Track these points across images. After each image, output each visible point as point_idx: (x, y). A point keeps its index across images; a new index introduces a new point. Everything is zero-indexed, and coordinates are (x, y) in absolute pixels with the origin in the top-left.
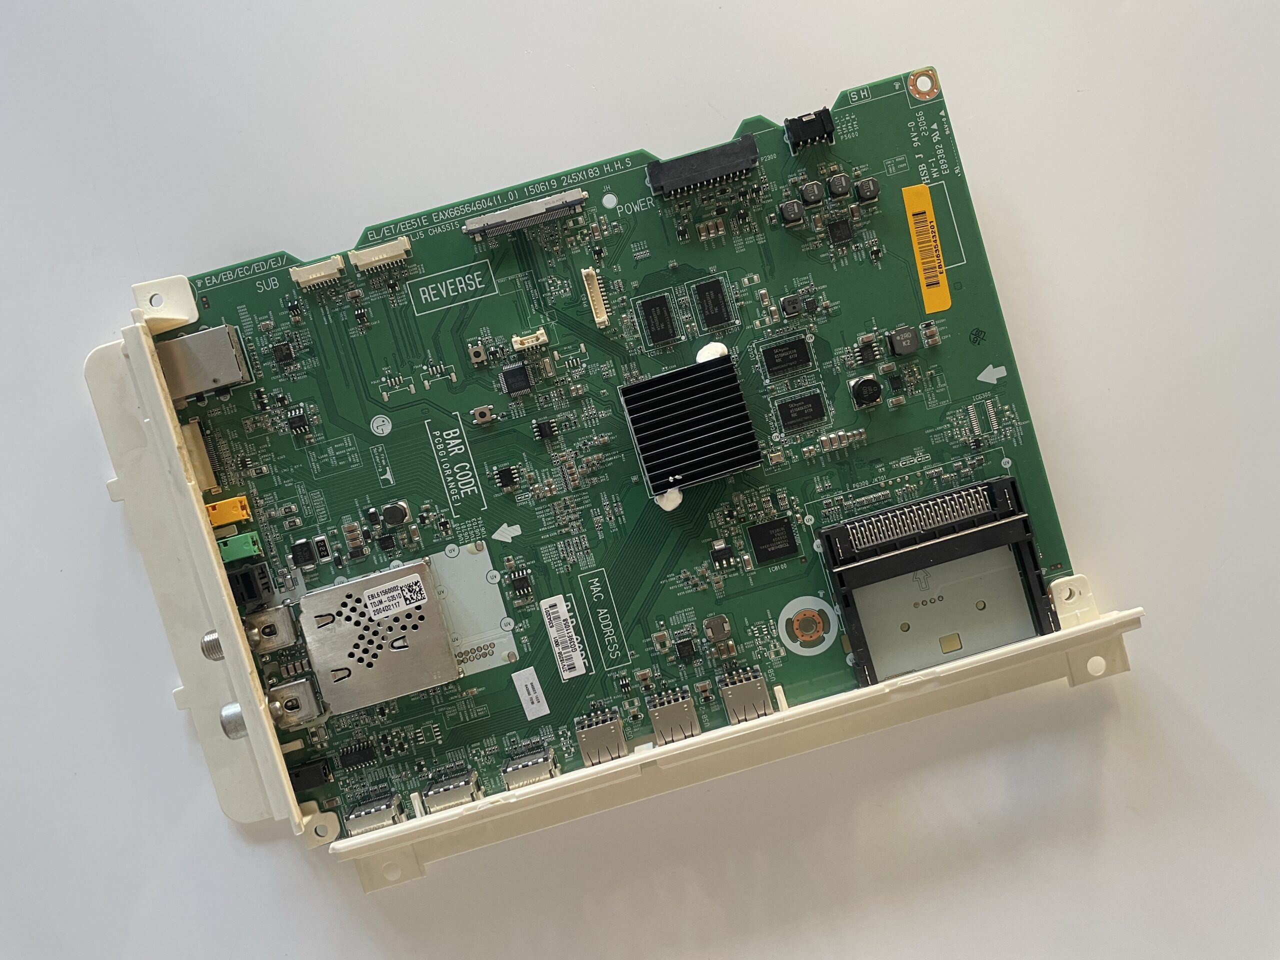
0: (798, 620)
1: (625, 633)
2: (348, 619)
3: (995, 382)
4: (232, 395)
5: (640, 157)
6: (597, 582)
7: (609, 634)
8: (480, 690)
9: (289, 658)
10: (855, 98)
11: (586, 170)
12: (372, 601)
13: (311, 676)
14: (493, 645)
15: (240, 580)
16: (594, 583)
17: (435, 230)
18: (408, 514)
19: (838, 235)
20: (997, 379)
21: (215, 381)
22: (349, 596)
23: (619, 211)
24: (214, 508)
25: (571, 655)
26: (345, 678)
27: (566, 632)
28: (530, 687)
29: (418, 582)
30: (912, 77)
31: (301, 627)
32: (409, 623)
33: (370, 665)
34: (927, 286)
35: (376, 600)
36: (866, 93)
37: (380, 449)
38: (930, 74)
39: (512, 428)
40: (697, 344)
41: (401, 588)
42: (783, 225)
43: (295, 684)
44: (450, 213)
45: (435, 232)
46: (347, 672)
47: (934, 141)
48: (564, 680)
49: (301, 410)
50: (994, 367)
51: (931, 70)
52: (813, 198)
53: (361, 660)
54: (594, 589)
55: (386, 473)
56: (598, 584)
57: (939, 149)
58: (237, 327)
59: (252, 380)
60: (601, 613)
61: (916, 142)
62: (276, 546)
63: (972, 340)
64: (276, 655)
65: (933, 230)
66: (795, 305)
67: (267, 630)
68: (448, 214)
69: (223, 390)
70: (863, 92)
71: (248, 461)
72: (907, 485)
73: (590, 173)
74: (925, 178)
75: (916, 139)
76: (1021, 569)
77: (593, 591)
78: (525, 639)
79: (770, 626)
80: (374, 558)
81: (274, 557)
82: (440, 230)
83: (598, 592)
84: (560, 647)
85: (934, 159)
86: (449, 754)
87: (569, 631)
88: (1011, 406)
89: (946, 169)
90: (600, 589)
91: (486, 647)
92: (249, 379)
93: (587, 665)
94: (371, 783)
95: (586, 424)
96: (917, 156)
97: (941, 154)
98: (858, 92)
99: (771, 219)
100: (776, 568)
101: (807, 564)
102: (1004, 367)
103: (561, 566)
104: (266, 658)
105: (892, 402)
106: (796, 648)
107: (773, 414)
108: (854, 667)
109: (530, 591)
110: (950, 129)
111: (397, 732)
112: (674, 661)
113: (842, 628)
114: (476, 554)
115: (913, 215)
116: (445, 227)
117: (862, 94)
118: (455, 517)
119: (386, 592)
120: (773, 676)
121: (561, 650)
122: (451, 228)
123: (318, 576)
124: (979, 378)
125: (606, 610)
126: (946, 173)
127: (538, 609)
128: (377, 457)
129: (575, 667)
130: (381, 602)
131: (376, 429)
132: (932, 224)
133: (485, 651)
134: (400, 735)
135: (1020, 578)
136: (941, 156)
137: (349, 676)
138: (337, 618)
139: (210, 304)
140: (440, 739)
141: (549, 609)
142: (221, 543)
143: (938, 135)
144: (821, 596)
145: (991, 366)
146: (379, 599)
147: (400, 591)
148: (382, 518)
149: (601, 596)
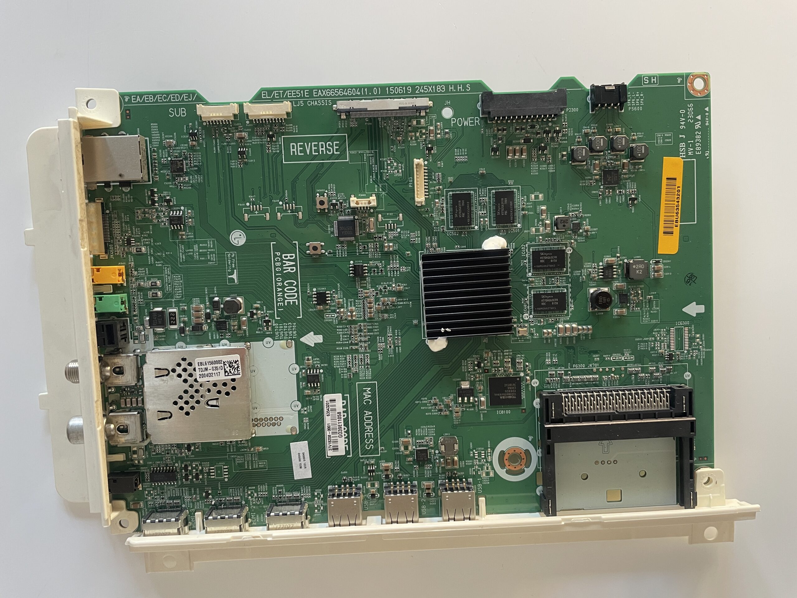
0: (509, 454)
1: (381, 432)
2: (180, 376)
3: (695, 315)
4: (132, 188)
5: (478, 86)
6: (369, 391)
7: (369, 430)
8: (265, 449)
9: (129, 394)
10: (647, 81)
11: (436, 86)
12: (200, 367)
13: (142, 411)
14: (281, 419)
15: (105, 329)
16: (367, 391)
17: (312, 102)
18: (242, 308)
19: (609, 180)
20: (697, 313)
21: (120, 175)
22: (184, 359)
23: (452, 122)
24: (98, 270)
25: (337, 439)
26: (167, 418)
27: (338, 422)
28: (301, 455)
29: (238, 361)
30: (692, 77)
31: (143, 373)
32: (224, 389)
33: (187, 414)
34: (664, 233)
35: (203, 367)
36: (655, 80)
37: (233, 255)
38: (705, 78)
39: (335, 263)
40: (486, 234)
41: (224, 362)
42: (570, 162)
43: (128, 415)
44: (327, 93)
45: (313, 104)
46: (169, 415)
47: (696, 128)
48: (328, 456)
49: (181, 212)
50: (697, 304)
51: (707, 76)
52: (598, 148)
53: (181, 408)
54: (366, 395)
55: (233, 274)
56: (370, 393)
57: (698, 135)
58: (148, 138)
59: (149, 181)
60: (367, 414)
61: (682, 125)
62: (139, 308)
63: (686, 280)
64: (119, 389)
65: (679, 193)
66: (565, 224)
67: (117, 370)
68: (326, 93)
69: (127, 183)
70: (654, 78)
71: (132, 240)
72: (612, 375)
73: (438, 88)
74: (682, 153)
75: (683, 123)
76: (679, 454)
77: (365, 396)
78: (306, 420)
79: (488, 453)
80: (210, 334)
81: (135, 316)
82: (316, 103)
83: (368, 398)
84: (331, 432)
85: (692, 141)
86: (231, 490)
87: (340, 421)
88: (701, 336)
89: (699, 151)
90: (370, 396)
91: (276, 419)
92: (147, 180)
93: (347, 449)
94: (169, 497)
95: (389, 274)
96: (680, 136)
97: (698, 139)
98: (650, 78)
99: (563, 156)
100: (502, 412)
101: (525, 414)
102: (704, 306)
103: (345, 373)
104: (112, 390)
105: (617, 311)
106: (502, 473)
107: (528, 299)
108: (540, 496)
109: (319, 385)
110: (710, 123)
111: (196, 465)
112: (411, 461)
113: (539, 467)
114: (285, 349)
115: (667, 179)
116: (321, 102)
117: (652, 80)
118: (276, 318)
119: (212, 363)
120: (480, 489)
121: (331, 434)
122: (325, 104)
123: (165, 338)
124: (683, 310)
125: (371, 413)
126: (698, 153)
127: (321, 400)
128: (229, 260)
129: (338, 449)
130: (206, 369)
131: (233, 240)
132: (679, 189)
133: (275, 421)
134: (198, 468)
135: (675, 461)
136: (698, 140)
137: (170, 417)
138: (171, 373)
139: (132, 116)
140: (227, 477)
141: (329, 402)
142: (98, 297)
143: (700, 124)
144: (530, 440)
145: (695, 303)
146: (205, 366)
147: (222, 365)
148: (222, 306)
149: (369, 402)
